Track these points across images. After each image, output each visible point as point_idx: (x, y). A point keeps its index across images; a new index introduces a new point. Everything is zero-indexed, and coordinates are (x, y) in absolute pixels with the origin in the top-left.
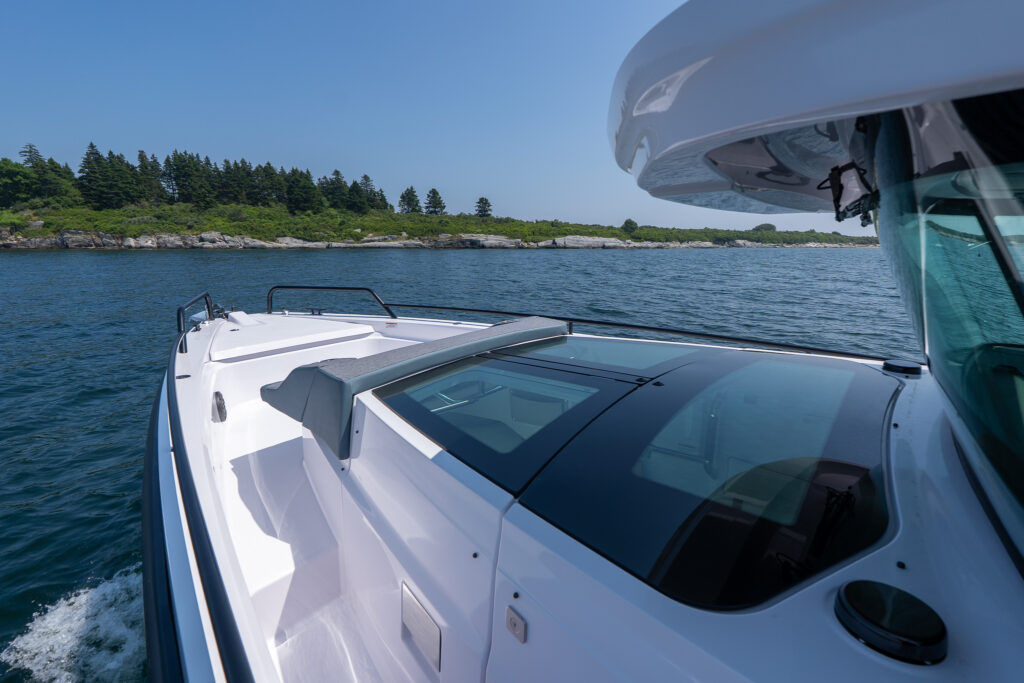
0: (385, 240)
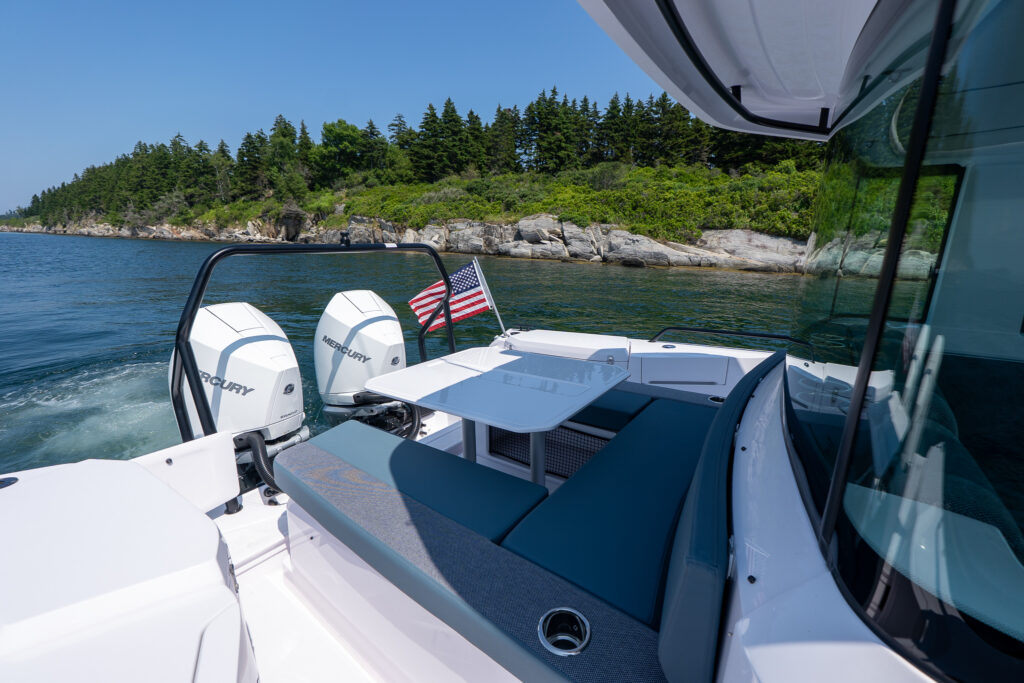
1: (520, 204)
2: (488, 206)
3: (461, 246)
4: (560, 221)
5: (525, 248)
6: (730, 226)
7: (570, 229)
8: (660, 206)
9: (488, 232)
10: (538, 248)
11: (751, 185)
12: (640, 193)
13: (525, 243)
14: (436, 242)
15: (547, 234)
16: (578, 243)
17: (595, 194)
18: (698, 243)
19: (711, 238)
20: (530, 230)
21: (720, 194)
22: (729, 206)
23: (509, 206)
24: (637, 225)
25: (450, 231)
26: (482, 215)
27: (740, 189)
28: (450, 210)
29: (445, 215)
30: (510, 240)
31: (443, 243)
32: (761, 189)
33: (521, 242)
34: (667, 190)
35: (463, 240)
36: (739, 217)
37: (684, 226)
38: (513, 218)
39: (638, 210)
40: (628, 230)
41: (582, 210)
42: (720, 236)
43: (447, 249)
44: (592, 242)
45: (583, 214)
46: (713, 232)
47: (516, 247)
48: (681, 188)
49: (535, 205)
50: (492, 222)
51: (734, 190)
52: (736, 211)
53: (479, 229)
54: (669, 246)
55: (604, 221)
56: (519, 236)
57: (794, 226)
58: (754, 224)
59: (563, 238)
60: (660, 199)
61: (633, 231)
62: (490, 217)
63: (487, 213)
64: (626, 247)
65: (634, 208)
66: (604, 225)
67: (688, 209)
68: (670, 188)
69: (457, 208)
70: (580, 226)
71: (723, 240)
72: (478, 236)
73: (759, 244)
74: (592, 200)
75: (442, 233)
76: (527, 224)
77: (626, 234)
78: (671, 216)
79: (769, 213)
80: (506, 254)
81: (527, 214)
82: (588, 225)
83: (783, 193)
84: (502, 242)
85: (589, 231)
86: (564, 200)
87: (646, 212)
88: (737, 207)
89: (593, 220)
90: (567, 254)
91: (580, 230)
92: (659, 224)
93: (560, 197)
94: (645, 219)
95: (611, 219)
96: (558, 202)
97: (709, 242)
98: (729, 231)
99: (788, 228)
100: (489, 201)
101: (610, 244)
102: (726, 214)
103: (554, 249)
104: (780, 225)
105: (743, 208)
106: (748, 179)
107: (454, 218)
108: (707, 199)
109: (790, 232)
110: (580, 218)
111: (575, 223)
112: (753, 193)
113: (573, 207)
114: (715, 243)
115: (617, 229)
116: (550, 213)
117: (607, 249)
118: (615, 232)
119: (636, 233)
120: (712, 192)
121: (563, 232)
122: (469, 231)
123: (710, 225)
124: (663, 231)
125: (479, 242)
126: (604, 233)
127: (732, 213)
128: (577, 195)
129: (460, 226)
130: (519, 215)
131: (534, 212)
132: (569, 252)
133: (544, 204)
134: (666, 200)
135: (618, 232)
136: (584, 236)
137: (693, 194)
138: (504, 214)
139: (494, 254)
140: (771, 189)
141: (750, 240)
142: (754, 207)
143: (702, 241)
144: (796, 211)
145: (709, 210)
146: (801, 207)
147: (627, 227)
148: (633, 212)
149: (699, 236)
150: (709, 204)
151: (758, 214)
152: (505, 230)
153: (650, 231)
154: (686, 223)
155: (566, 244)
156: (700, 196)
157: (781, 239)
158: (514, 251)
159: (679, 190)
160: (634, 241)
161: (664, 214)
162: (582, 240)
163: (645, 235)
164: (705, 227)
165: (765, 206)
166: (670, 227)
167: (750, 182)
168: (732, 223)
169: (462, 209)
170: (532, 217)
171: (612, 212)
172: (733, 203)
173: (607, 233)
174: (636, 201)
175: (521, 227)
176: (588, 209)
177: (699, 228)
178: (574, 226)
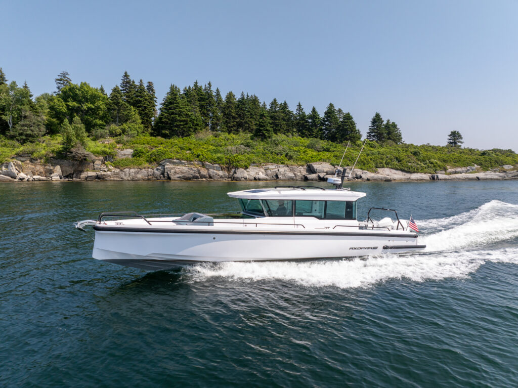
0: (467, 172)
9: (292, 170)
25: (266, 170)
35: (281, 174)
40: (359, 169)
42: (382, 170)
53: (287, 169)
72: (289, 172)
75: (262, 171)
98: (384, 168)
114: (382, 173)
118: (354, 169)
119: (363, 170)
123: (378, 166)
125: (291, 175)
129: (272, 167)
141: (391, 171)
143: (378, 172)
153: (367, 169)
157: (398, 171)
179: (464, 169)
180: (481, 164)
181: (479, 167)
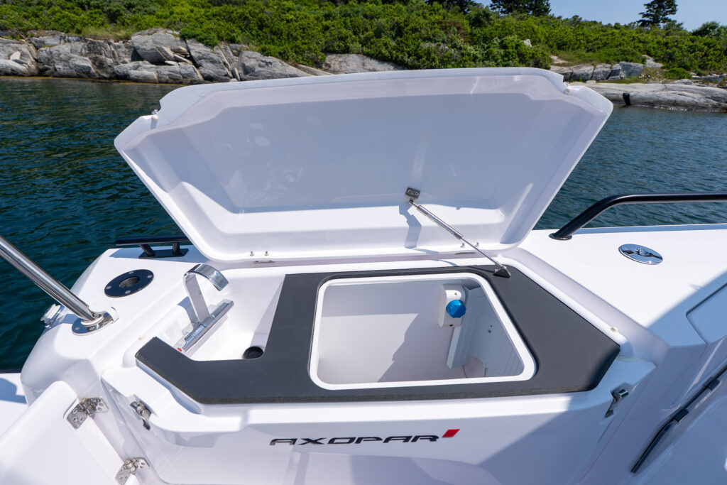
1: (128, 15)
2: (84, 15)
3: (60, 67)
4: (184, 38)
5: (147, 70)
6: (346, 51)
7: (197, 49)
8: (283, 26)
9: (93, 50)
10: (164, 70)
11: (357, 12)
12: (262, 11)
13: (146, 64)
14: (16, 61)
15: (171, 54)
16: (210, 65)
17: (215, 9)
18: (324, 66)
19: (333, 62)
20: (148, 47)
21: (334, 18)
22: (344, 31)
23: (113, 17)
24: (267, 46)
25: (37, 48)
26: (78, 26)
27: (349, 15)
28: (25, 17)
29: (21, 25)
30: (127, 60)
31: (30, 64)
32: (366, 16)
33: (140, 62)
34: (288, 11)
35: (61, 60)
36: (352, 41)
37: (310, 49)
38: (122, 33)
39: (265, 30)
40: (258, 51)
41: (205, 27)
42: (341, 60)
43: (41, 72)
44: (225, 63)
45: (207, 31)
46: (333, 56)
47: (136, 68)
48: (299, 10)
49: (148, 17)
50: (95, 37)
51: (344, 16)
52: (351, 36)
53: (80, 46)
54: (300, 68)
55: (232, 41)
56: (136, 56)
57: (394, 52)
58: (365, 49)
59: (191, 58)
60: (283, 20)
61: (264, 52)
62: (91, 30)
63: (85, 25)
64: (261, 69)
65: (261, 28)
66: (233, 45)
67: (310, 32)
68: (289, 9)
69: (37, 16)
70: (207, 45)
71: (344, 64)
72: (81, 54)
73: (371, 68)
74: (214, 15)
75: (25, 50)
76: (142, 40)
77: (258, 55)
78: (296, 39)
79: (374, 39)
80: (125, 77)
81: (139, 28)
82: (216, 44)
83: (382, 21)
84: (117, 64)
85: (219, 51)
86: (182, 14)
87: (273, 33)
88: (350, 33)
89: (221, 38)
90: (201, 78)
91: (209, 50)
92: (287, 46)
93: (176, 10)
94: (273, 40)
95: (239, 38)
96: (175, 15)
97: (332, 66)
98: (346, 55)
99: (391, 53)
100: (83, 9)
101: (243, 66)
102: (342, 39)
103: (183, 71)
104: (384, 51)
105: (355, 33)
106: (353, 6)
107: (36, 29)
108: (324, 23)
109: (392, 57)
110: (206, 35)
111: (200, 41)
112: (359, 19)
113: (194, 22)
114: (337, 67)
115: (247, 50)
116: (167, 28)
117: (241, 71)
118: (246, 53)
119: (267, 55)
120: (327, 17)
121: (189, 51)
122: (65, 48)
123: (331, 48)
124: (291, 53)
125: (86, 63)
126: (235, 54)
127: (347, 37)
128: (196, 9)
129: (49, 40)
130: (129, 31)
131: (148, 26)
132: (202, 75)
133: (159, 17)
134: (288, 21)
135: (250, 53)
136: (215, 57)
137: (312, 17)
138: (110, 27)
139: (110, 78)
140: (372, 18)
141: (364, 64)
142: (363, 34)
143: (326, 65)
144: (394, 39)
145: (328, 34)
146: (396, 36)
147: (258, 48)
148: (260, 32)
149: (323, 59)
150: (326, 28)
151: (367, 39)
152: (116, 48)
153: (280, 53)
154: (311, 47)
155: (198, 66)
156: (317, 19)
157: (386, 64)
158: (134, 73)
159: (298, 12)
160: (267, 64)
161: (289, 36)
162: (213, 62)
163: (276, 57)
164: (328, 51)
165: (371, 33)
166: (298, 50)
167: (355, 9)
168: (348, 48)
169: (44, 17)
170: (147, 31)
171: (238, 30)
172: (346, 27)
173: (238, 54)
174: (261, 20)
175: (136, 45)
176: (212, 25)
177: (322, 51)
178: (201, 44)
179: (602, 68)
180: (668, 59)
181: (660, 65)
